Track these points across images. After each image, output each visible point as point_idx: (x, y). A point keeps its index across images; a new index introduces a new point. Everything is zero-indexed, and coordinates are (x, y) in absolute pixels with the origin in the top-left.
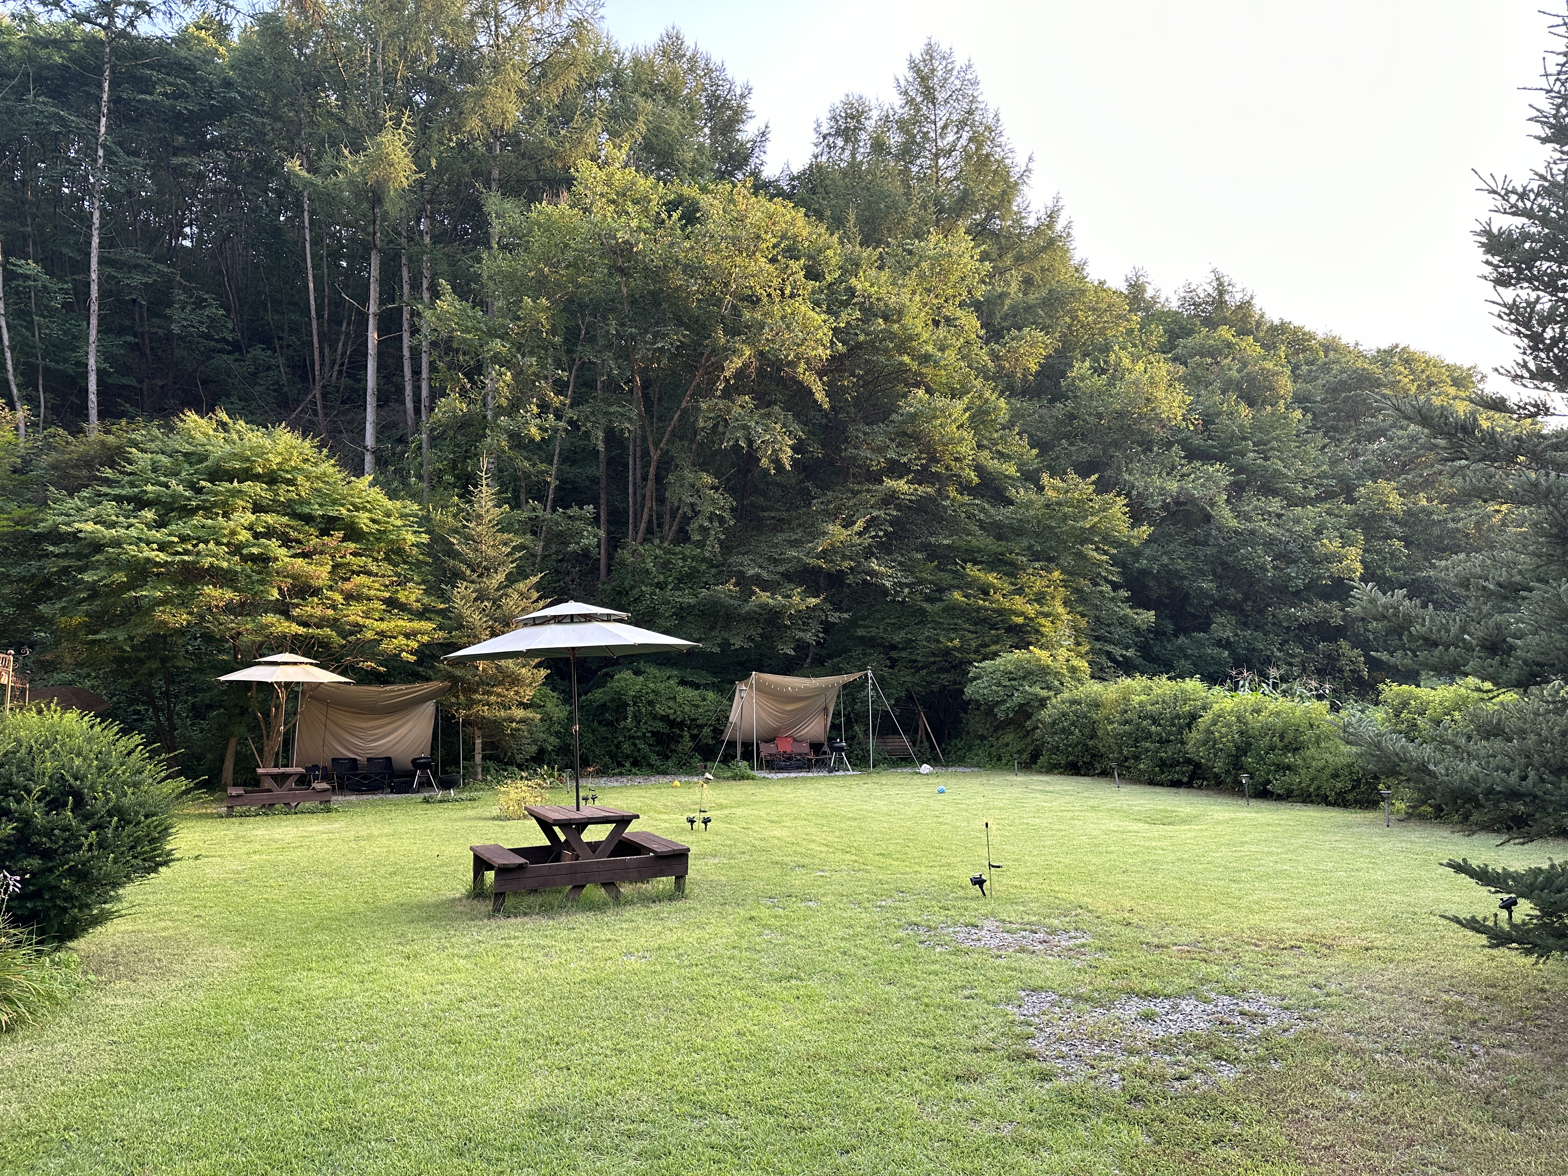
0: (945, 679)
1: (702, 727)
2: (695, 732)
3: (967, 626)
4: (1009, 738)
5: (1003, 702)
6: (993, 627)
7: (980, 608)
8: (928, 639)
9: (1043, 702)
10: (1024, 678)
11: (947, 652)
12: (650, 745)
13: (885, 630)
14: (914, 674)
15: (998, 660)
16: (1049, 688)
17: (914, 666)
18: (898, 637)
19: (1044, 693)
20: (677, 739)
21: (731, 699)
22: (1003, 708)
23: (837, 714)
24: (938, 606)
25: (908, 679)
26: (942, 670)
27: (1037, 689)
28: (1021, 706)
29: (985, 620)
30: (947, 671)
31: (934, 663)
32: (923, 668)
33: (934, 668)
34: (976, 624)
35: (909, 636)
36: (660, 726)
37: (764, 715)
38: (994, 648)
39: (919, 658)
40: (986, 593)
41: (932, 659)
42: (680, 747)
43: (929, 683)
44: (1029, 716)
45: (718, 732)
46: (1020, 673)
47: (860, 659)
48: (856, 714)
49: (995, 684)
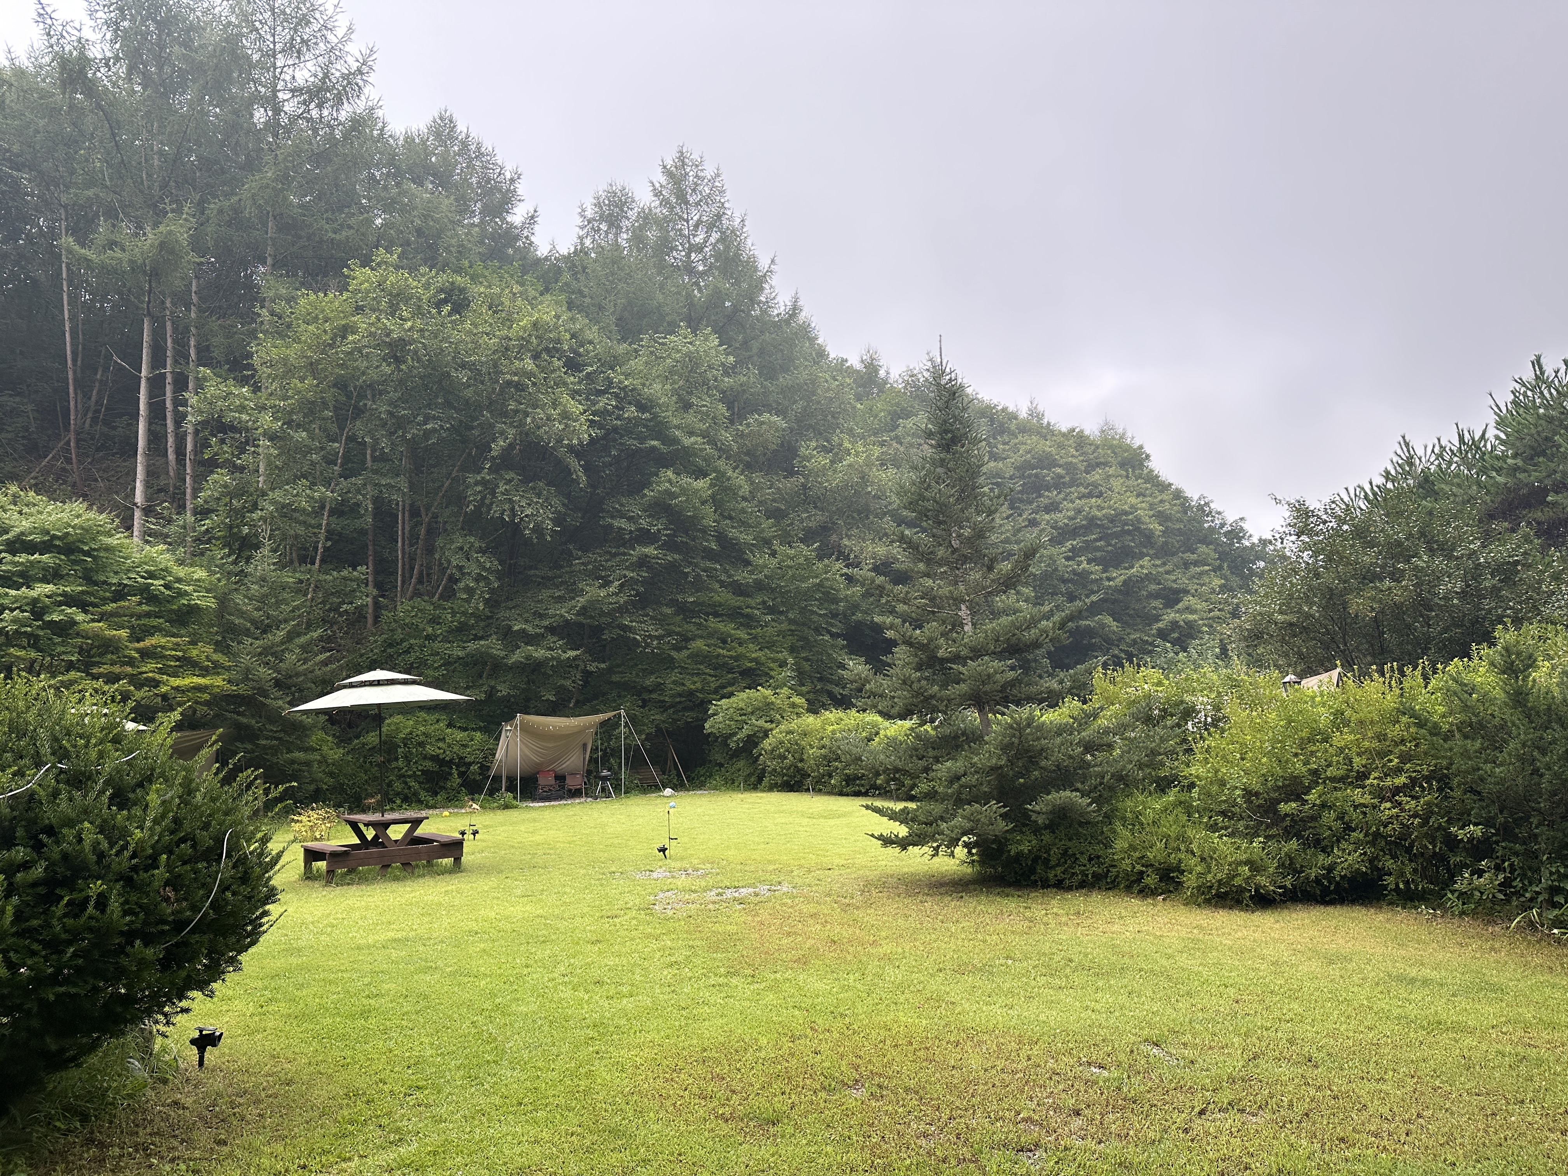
0: (689, 716)
1: (470, 764)
2: (463, 769)
3: (708, 671)
4: (741, 764)
5: (735, 734)
6: (730, 671)
7: (719, 655)
8: (674, 682)
9: (766, 734)
10: (752, 713)
11: (691, 693)
12: (419, 783)
13: (637, 675)
14: (662, 713)
15: (733, 699)
16: (772, 722)
17: (663, 706)
18: (650, 681)
19: (768, 726)
20: (447, 776)
21: (498, 739)
22: (735, 739)
23: (594, 750)
24: (685, 653)
25: (657, 717)
26: (685, 709)
27: (761, 723)
28: (749, 736)
29: (725, 664)
30: (691, 709)
31: (680, 702)
32: (670, 707)
33: (680, 707)
34: (715, 669)
35: (659, 680)
36: (428, 765)
37: (527, 752)
38: (730, 689)
39: (667, 699)
40: (724, 642)
41: (678, 700)
42: (449, 784)
43: (675, 720)
44: (756, 745)
45: (484, 769)
46: (749, 710)
47: (615, 701)
48: (612, 750)
49: (729, 719)
